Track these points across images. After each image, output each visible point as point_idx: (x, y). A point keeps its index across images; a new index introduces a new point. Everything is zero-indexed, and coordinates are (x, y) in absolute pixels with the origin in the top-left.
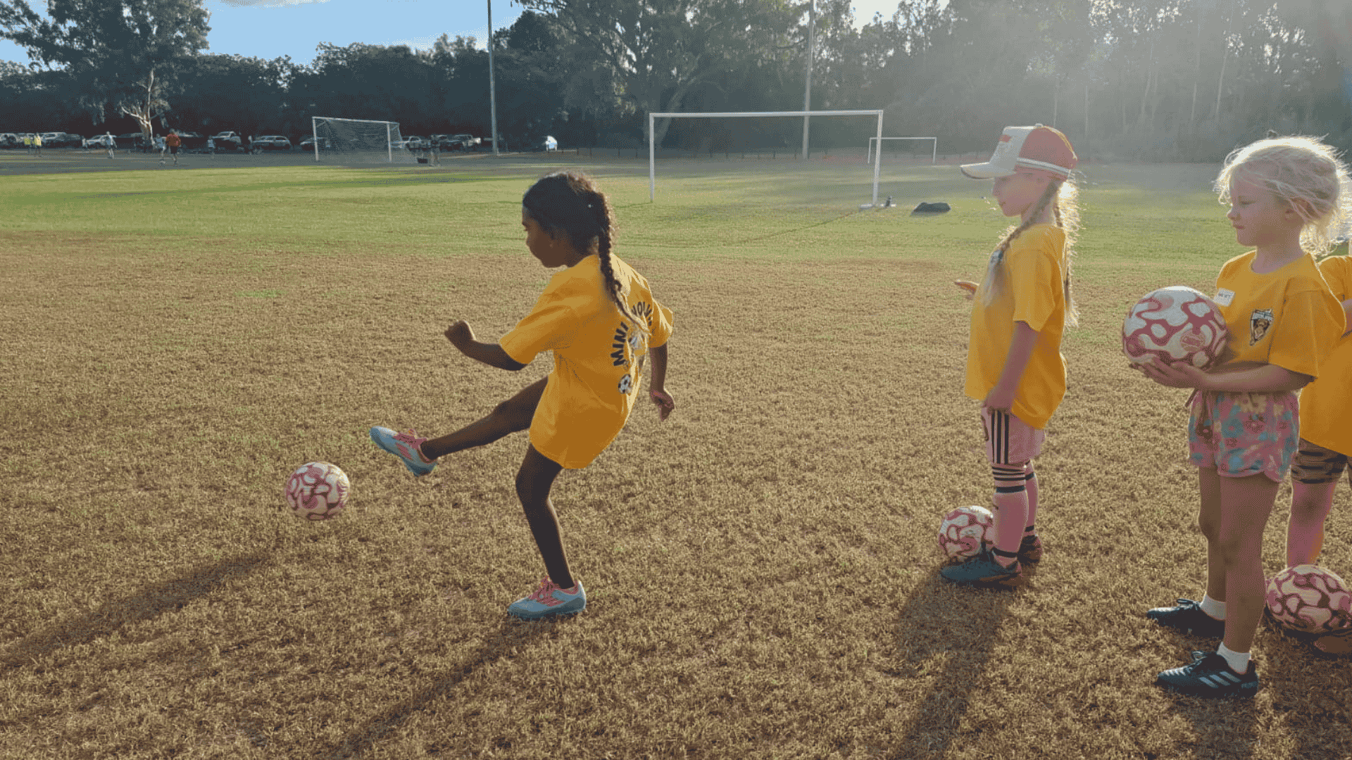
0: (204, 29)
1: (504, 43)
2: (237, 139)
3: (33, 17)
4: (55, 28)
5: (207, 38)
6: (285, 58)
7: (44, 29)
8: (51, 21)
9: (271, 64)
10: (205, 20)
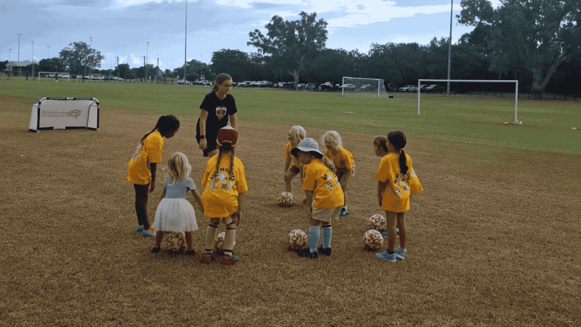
0: (325, 38)
1: (466, 41)
2: (331, 85)
3: (261, 36)
4: (269, 40)
5: (326, 42)
6: (356, 50)
7: (265, 40)
8: (268, 37)
9: (350, 53)
10: (326, 34)
